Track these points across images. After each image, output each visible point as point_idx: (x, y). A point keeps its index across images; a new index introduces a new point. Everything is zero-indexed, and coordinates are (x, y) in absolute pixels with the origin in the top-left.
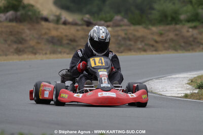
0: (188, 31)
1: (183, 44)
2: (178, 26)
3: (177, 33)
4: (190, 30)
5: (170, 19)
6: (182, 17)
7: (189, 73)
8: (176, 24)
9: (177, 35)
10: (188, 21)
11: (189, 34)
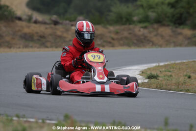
0: (140, 31)
1: (135, 41)
2: (131, 26)
3: (130, 32)
4: (142, 30)
5: (124, 20)
6: (135, 18)
7: (141, 66)
8: (130, 24)
9: (130, 34)
10: (140, 22)
11: (140, 33)
